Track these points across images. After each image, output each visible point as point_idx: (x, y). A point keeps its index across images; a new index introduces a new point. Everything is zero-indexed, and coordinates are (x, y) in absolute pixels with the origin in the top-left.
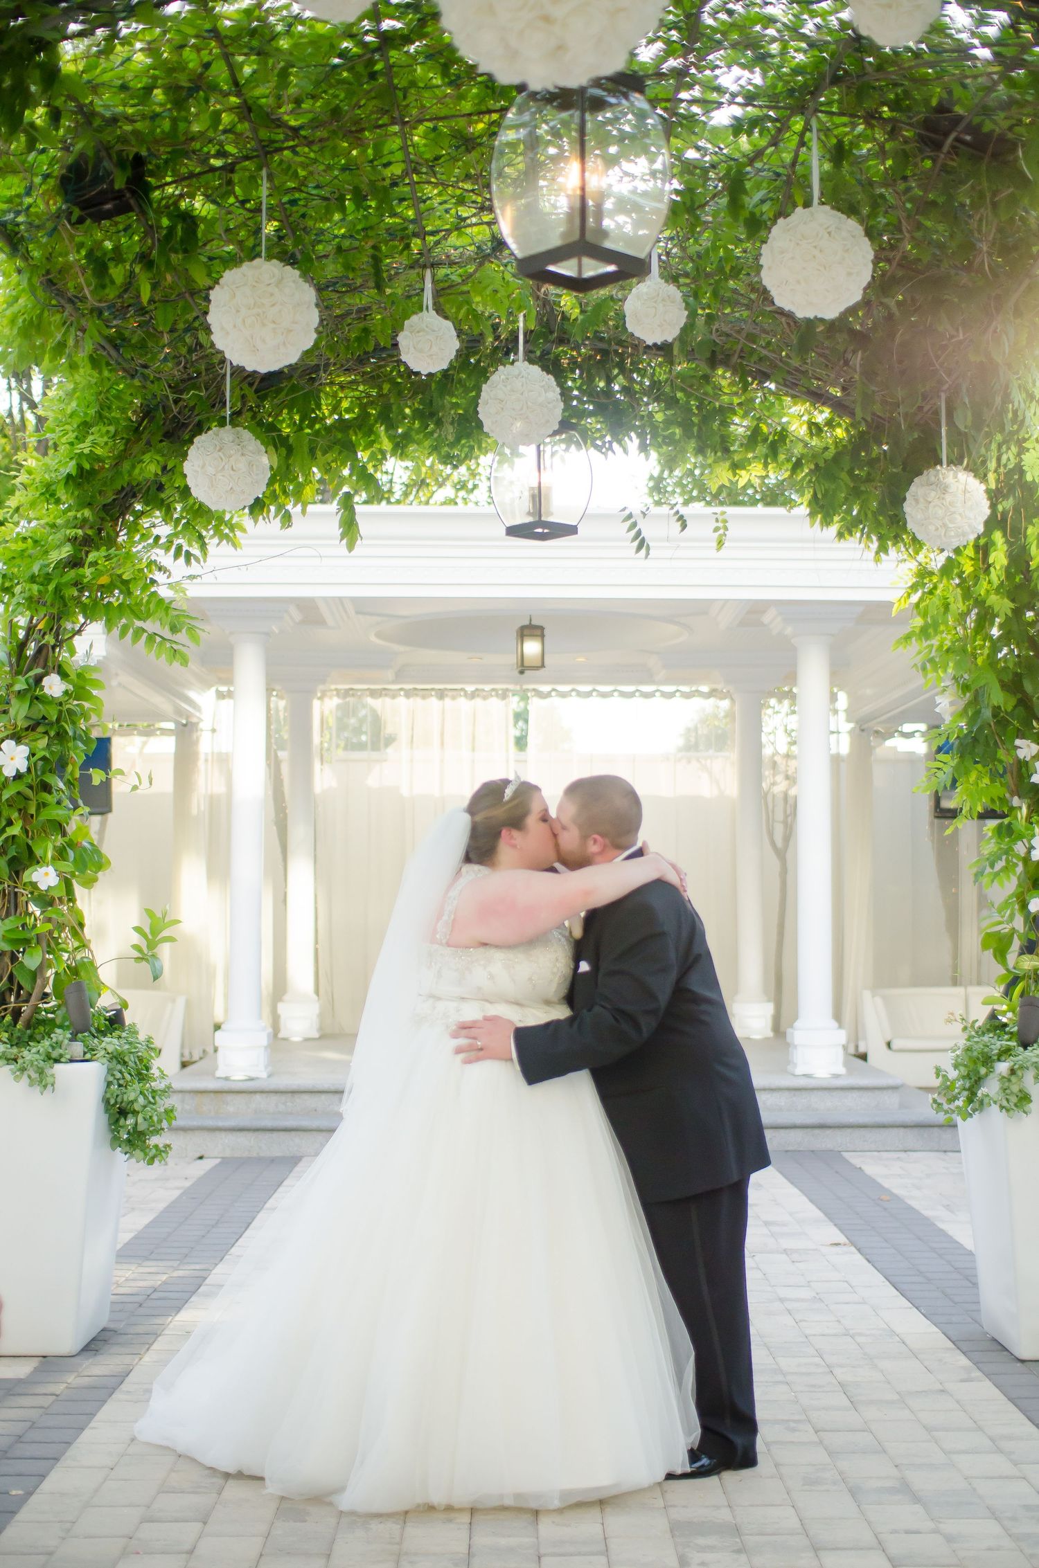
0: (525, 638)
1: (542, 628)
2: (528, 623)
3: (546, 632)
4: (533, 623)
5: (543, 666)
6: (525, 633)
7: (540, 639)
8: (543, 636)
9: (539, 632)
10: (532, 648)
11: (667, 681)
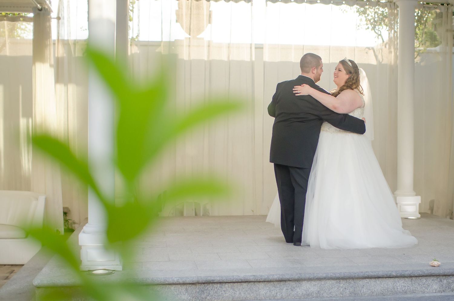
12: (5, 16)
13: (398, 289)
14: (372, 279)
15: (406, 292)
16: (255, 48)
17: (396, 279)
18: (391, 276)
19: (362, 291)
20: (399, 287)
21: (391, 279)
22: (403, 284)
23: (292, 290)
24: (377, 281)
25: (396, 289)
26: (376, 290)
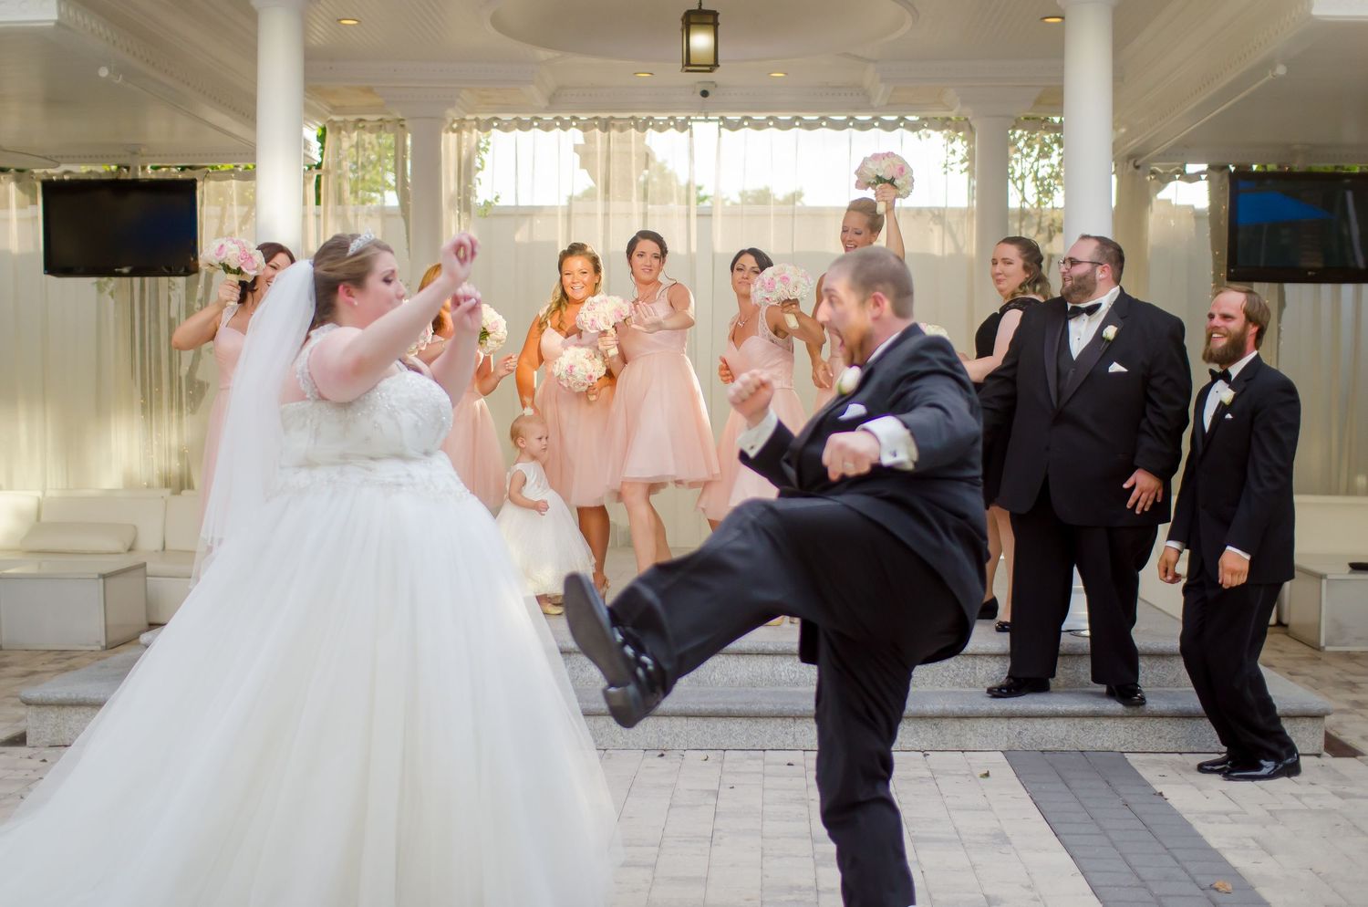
0: (692, 26)
1: (715, 14)
2: (697, 8)
3: (720, 19)
4: (703, 8)
5: (716, 64)
6: (692, 20)
7: (712, 28)
8: (715, 25)
9: (711, 20)
10: (701, 41)
11: (889, 107)
12: (232, 171)
13: (781, 676)
14: (732, 656)
15: (797, 684)
16: (698, 215)
17: (778, 659)
18: (766, 652)
19: (712, 678)
20: (783, 674)
21: (768, 657)
22: (791, 668)
23: (582, 670)
24: (741, 660)
25: (777, 677)
26: (738, 676)
